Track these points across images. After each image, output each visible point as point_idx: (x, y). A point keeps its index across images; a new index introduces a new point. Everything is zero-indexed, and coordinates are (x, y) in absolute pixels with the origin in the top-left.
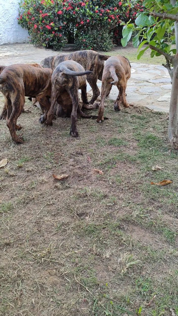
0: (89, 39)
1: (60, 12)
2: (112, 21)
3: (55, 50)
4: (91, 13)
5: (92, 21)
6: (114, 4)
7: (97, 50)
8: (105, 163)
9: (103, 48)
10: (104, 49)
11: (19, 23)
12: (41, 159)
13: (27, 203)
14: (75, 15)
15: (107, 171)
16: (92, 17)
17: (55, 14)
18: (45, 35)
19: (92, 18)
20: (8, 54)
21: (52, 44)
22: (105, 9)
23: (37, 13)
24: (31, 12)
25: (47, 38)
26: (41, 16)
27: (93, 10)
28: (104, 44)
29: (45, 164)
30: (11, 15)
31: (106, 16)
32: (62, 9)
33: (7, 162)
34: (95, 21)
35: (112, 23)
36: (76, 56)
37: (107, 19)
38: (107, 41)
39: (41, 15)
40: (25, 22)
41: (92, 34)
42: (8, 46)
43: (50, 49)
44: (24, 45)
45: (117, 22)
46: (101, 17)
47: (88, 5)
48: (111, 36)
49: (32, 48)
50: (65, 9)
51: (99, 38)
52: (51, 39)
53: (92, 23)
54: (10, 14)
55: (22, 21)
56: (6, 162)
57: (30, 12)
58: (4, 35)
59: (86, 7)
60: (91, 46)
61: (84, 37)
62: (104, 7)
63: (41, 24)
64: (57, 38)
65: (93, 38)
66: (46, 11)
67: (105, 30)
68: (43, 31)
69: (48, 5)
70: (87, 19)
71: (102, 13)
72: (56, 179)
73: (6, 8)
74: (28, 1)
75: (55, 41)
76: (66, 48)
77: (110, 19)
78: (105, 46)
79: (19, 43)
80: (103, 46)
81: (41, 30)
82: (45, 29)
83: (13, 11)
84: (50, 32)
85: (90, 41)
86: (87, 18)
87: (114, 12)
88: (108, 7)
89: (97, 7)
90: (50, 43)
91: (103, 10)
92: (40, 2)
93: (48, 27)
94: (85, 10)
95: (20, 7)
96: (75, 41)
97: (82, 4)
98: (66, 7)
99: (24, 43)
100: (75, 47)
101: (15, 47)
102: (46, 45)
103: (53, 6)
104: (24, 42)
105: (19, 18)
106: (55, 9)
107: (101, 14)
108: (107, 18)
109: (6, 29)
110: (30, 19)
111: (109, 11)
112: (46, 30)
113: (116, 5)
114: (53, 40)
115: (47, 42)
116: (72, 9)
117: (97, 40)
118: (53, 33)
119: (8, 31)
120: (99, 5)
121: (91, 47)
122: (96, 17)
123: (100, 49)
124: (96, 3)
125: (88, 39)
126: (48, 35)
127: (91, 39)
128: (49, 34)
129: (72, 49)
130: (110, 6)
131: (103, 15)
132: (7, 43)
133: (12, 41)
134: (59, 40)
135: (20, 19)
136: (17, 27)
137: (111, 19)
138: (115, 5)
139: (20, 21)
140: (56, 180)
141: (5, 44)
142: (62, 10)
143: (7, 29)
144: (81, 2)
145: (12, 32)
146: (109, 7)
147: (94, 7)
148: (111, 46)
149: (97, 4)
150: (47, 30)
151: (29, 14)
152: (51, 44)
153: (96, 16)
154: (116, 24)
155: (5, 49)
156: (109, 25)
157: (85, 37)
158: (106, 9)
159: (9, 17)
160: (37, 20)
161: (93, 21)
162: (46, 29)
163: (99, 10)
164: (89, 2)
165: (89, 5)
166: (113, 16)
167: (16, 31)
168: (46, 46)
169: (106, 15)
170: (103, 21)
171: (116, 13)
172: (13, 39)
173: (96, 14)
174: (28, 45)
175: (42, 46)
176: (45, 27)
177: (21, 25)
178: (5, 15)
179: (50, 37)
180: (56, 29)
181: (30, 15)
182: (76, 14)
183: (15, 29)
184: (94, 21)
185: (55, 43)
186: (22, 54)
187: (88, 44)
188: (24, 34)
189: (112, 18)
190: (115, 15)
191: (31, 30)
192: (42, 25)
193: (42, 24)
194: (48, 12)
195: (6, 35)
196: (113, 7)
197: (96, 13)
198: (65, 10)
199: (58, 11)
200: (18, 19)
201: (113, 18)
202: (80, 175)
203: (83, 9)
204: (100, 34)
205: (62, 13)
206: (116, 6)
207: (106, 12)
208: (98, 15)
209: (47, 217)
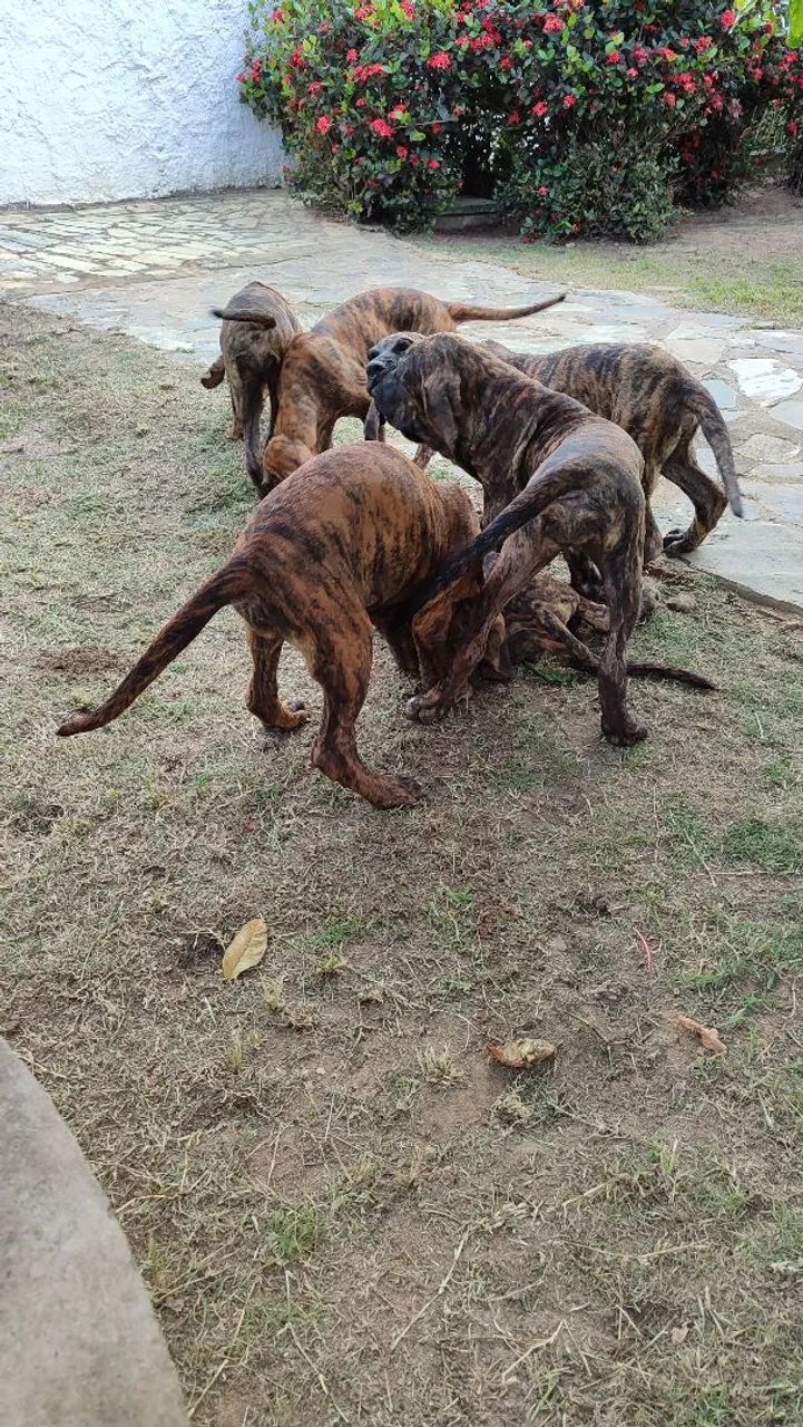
0: (563, 183)
1: (442, 61)
2: (681, 103)
3: (403, 233)
4: (589, 64)
5: (586, 102)
6: (700, 23)
7: (599, 234)
8: (728, 979)
9: (625, 226)
10: (632, 231)
11: (244, 99)
12: (419, 928)
13: (385, 1211)
14: (507, 72)
15: (740, 1028)
16: (589, 84)
17: (413, 66)
18: (363, 161)
19: (587, 89)
20: (195, 250)
21: (392, 202)
22: (652, 47)
23: (334, 62)
24: (306, 58)
25: (373, 177)
26: (350, 78)
27: (595, 48)
28: (636, 209)
29: (437, 961)
30: (210, 62)
31: (657, 81)
32: (450, 45)
33: (264, 938)
34: (602, 101)
35: (683, 109)
36: (574, 372)
37: (659, 95)
38: (651, 196)
39: (351, 72)
40: (273, 96)
41: (582, 164)
42: (192, 205)
43: (379, 223)
44: (261, 196)
45: (703, 107)
46: (631, 83)
47: (576, 28)
48: (670, 169)
49: (296, 220)
50: (465, 47)
51: (612, 178)
52: (390, 181)
53: (588, 111)
54: (208, 57)
55: (259, 88)
56: (261, 939)
57: (302, 58)
58: (174, 154)
59: (565, 38)
60: (571, 217)
61: (542, 174)
62: (648, 37)
63: (350, 114)
64: (414, 178)
65: (585, 180)
66: (379, 54)
67: (642, 146)
68: (353, 143)
69: (388, 27)
70: (566, 94)
71: (640, 66)
72: (499, 1061)
73: (190, 31)
74: (298, 7)
75: (407, 190)
76: (452, 219)
77: (675, 91)
78: (639, 219)
79: (239, 189)
80: (628, 219)
81: (345, 141)
82: (365, 135)
83: (222, 43)
84: (386, 150)
85: (570, 196)
86: (567, 88)
87: (695, 57)
88: (669, 36)
89: (619, 38)
90: (383, 197)
91: (644, 52)
92: (351, 11)
93: (381, 129)
94: (561, 51)
95: (255, 25)
96: (496, 190)
97: (549, 25)
98: (472, 34)
99: (260, 187)
100: (494, 216)
101: (221, 208)
102: (361, 210)
103: (411, 31)
104: (261, 183)
105: (249, 73)
106: (418, 45)
107: (633, 72)
108: (660, 86)
109: (186, 126)
110: (301, 89)
111: (672, 57)
112: (370, 141)
113: (708, 26)
114: (398, 185)
115: (368, 196)
116: (497, 44)
117: (601, 189)
118: (399, 154)
119: (196, 135)
120: (627, 26)
121: (572, 221)
122: (607, 85)
123: (611, 230)
124: (613, 17)
125: (559, 183)
126: (373, 162)
127: (575, 183)
128: (379, 158)
129: (478, 226)
130: (678, 29)
131: (641, 73)
132: (185, 187)
133: (208, 180)
134: (425, 186)
135: (251, 82)
136: (236, 114)
137: (679, 92)
138: (704, 24)
139: (251, 90)
140: (504, 1072)
141: (176, 196)
142: (450, 51)
143: (190, 128)
144: (543, 11)
145: (210, 141)
146: (674, 34)
147: (600, 34)
148: (663, 217)
149: (615, 23)
150: (373, 140)
151: (297, 64)
152: (387, 203)
153: (608, 81)
154: (697, 114)
155: (182, 222)
156: (668, 121)
157: (545, 171)
158: (661, 47)
159: (201, 71)
160: (330, 92)
161: (590, 104)
162: (370, 136)
163: (625, 52)
164: (580, 12)
165: (580, 26)
166: (687, 77)
167: (229, 135)
168: (363, 214)
169: (657, 76)
170: (640, 100)
171: (705, 64)
172: (214, 172)
173: (607, 70)
174: (278, 202)
175: (346, 213)
176: (364, 126)
177: (255, 105)
178: (187, 62)
179: (383, 171)
180: (417, 136)
181: (302, 69)
182: (513, 71)
183: (224, 127)
184: (596, 103)
185: (404, 199)
186: (255, 251)
187: (557, 208)
188: (264, 150)
189: (682, 88)
190: (697, 73)
191: (300, 135)
192: (354, 119)
193: (353, 111)
194: (384, 59)
195: (184, 155)
196: (695, 34)
197: (612, 64)
198: (466, 52)
199: (434, 52)
200: (245, 82)
201: (688, 86)
202: (609, 1048)
203: (550, 45)
204: (618, 164)
205: (449, 62)
206: (706, 30)
207: (659, 60)
208: (619, 75)
209: (487, 1308)
